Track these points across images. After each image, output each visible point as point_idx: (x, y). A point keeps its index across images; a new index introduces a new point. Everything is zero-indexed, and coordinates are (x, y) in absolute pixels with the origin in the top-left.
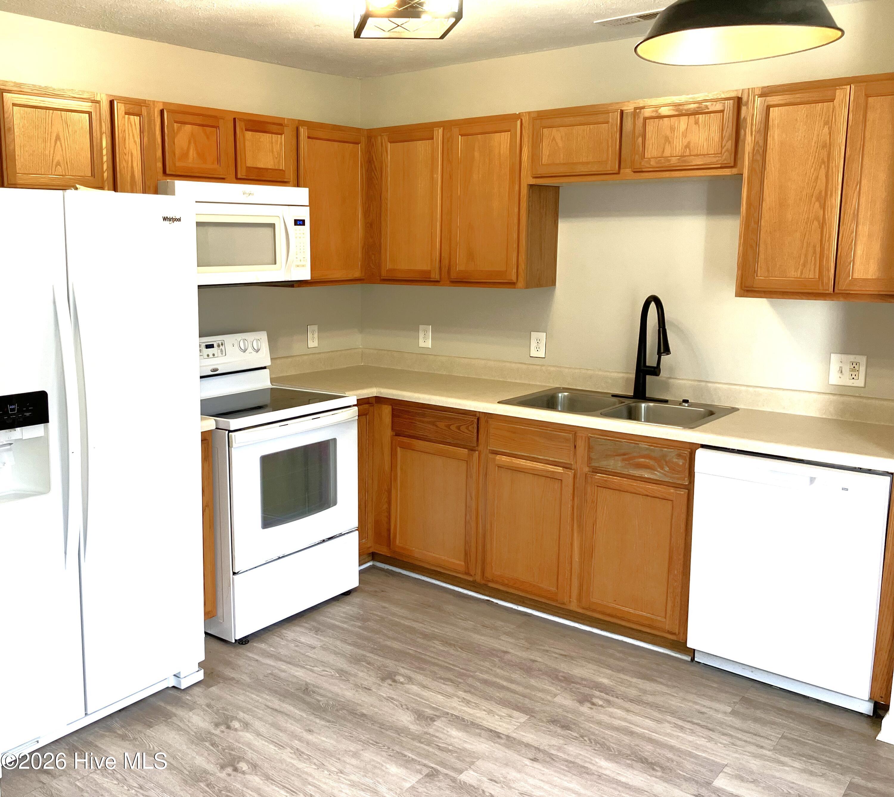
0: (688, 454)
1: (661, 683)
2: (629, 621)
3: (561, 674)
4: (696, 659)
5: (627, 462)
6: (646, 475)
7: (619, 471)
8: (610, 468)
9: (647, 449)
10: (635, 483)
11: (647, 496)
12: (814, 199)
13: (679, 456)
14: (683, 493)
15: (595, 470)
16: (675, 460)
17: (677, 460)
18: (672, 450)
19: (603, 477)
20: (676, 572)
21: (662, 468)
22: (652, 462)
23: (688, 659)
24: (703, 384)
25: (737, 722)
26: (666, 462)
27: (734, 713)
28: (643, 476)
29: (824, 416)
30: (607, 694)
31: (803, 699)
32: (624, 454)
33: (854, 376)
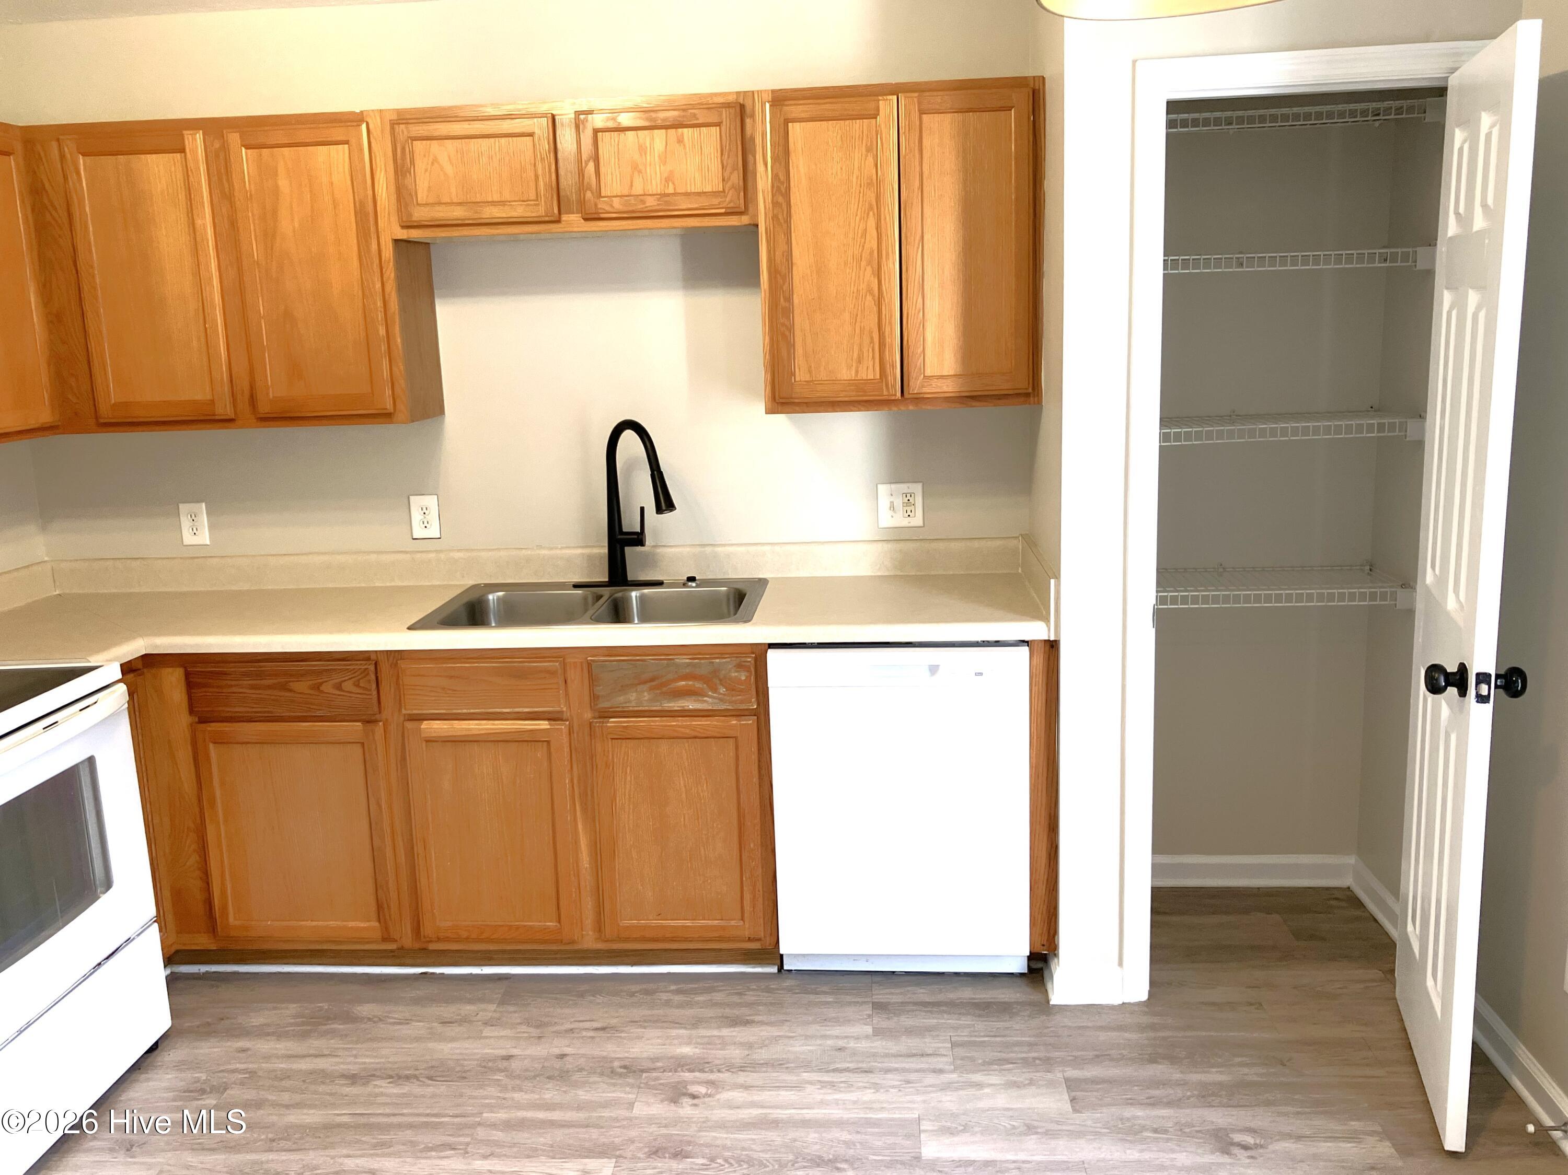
0: (753, 662)
1: (762, 1023)
2: (686, 940)
3: (616, 1064)
4: (785, 968)
5: (658, 691)
6: (691, 704)
7: (647, 708)
8: (632, 706)
9: (688, 665)
10: (673, 723)
11: (695, 737)
12: (863, 263)
13: (740, 666)
14: (751, 722)
15: (605, 715)
16: (734, 674)
17: (736, 674)
18: (728, 660)
19: (621, 722)
20: (752, 846)
21: (715, 690)
22: (698, 685)
23: (774, 970)
24: (708, 550)
25: (891, 1046)
26: (721, 680)
27: (878, 1032)
28: (686, 708)
29: (879, 574)
30: (702, 1071)
31: (939, 978)
32: (652, 680)
33: (909, 513)
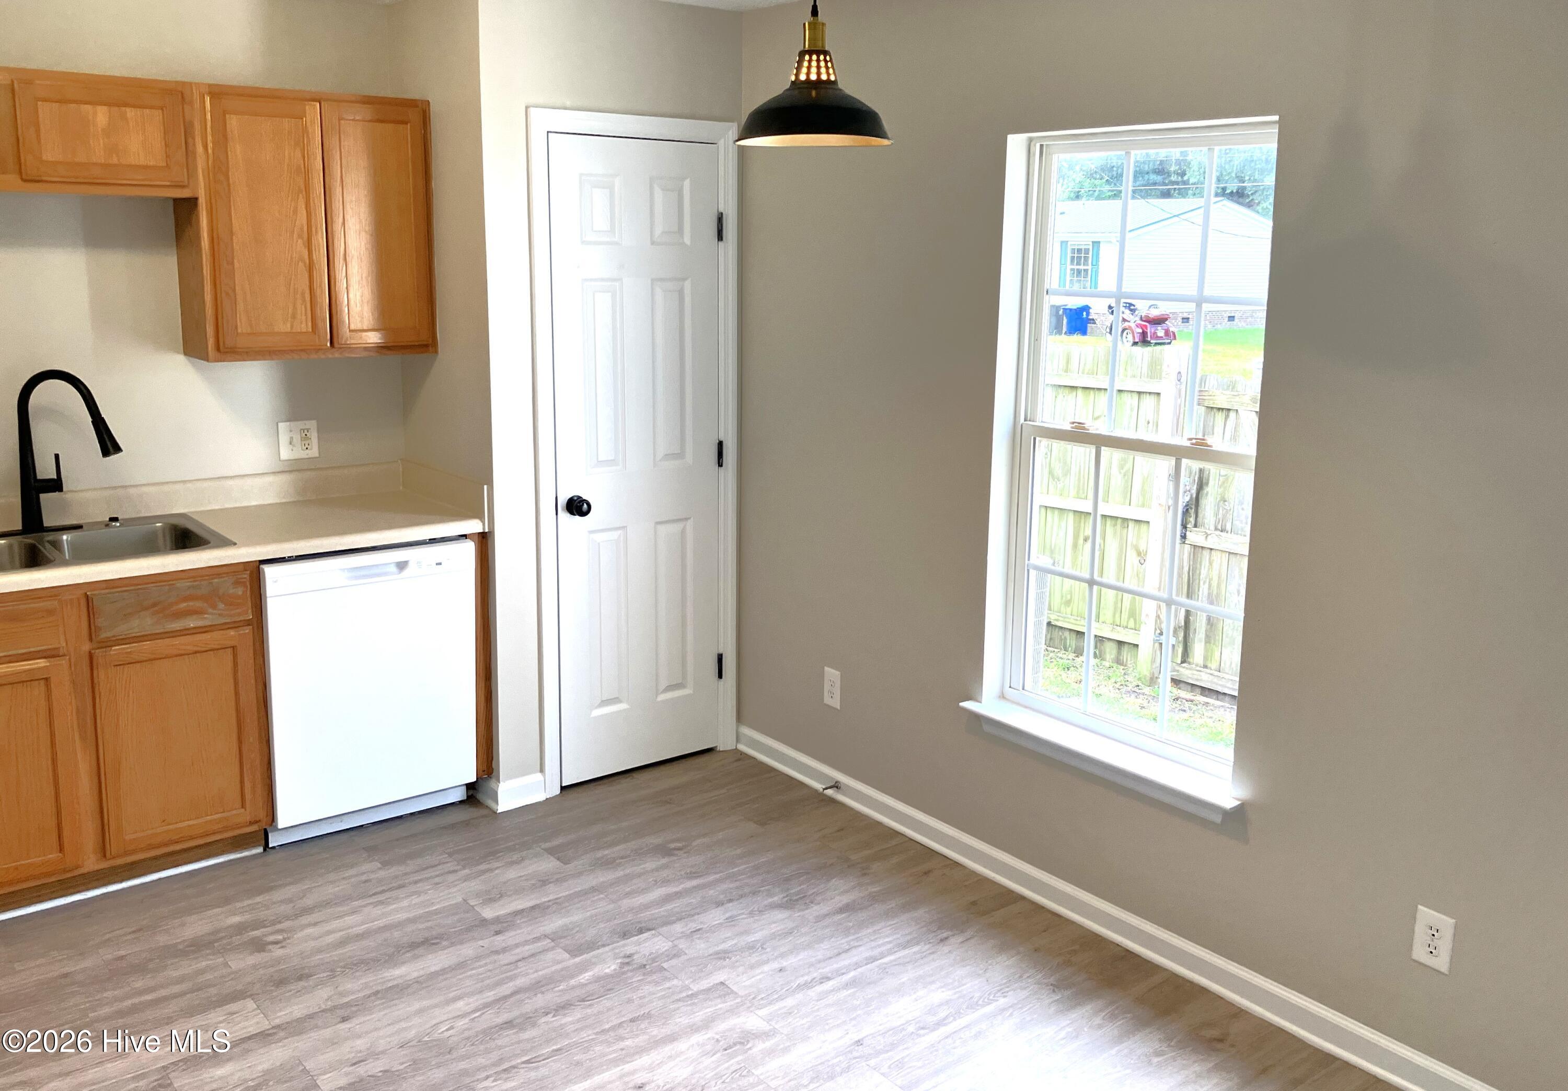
0: (248, 578)
2: (192, 838)
3: (180, 946)
4: (270, 846)
5: (161, 615)
6: (192, 623)
7: (149, 632)
8: (135, 632)
9: (189, 587)
10: (176, 641)
11: (196, 652)
12: (295, 236)
13: (237, 583)
14: (247, 631)
15: (107, 644)
16: (231, 591)
17: (234, 590)
18: (226, 578)
19: (124, 648)
20: (251, 740)
21: (214, 607)
22: (198, 604)
23: (260, 850)
25: (404, 868)
26: (220, 598)
27: (384, 864)
28: (188, 627)
31: (398, 822)
32: (155, 605)
33: (307, 446)
